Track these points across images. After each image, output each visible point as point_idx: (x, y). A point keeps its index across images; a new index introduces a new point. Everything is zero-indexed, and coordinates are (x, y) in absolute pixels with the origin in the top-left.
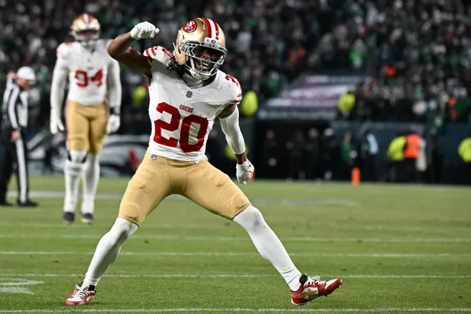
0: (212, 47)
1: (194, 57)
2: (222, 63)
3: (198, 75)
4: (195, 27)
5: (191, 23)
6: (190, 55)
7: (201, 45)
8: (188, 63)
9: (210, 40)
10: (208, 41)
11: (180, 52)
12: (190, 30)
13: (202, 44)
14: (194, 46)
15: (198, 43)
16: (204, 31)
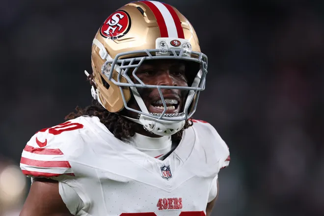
0: (175, 56)
1: (142, 85)
2: (203, 88)
3: (158, 125)
4: (126, 24)
5: (114, 17)
6: (131, 84)
7: (149, 57)
8: (132, 102)
9: (167, 41)
10: (163, 46)
11: (107, 86)
12: (117, 31)
13: (153, 54)
14: (135, 62)
15: (143, 54)
16: (150, 26)
